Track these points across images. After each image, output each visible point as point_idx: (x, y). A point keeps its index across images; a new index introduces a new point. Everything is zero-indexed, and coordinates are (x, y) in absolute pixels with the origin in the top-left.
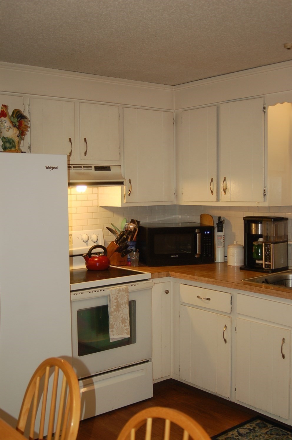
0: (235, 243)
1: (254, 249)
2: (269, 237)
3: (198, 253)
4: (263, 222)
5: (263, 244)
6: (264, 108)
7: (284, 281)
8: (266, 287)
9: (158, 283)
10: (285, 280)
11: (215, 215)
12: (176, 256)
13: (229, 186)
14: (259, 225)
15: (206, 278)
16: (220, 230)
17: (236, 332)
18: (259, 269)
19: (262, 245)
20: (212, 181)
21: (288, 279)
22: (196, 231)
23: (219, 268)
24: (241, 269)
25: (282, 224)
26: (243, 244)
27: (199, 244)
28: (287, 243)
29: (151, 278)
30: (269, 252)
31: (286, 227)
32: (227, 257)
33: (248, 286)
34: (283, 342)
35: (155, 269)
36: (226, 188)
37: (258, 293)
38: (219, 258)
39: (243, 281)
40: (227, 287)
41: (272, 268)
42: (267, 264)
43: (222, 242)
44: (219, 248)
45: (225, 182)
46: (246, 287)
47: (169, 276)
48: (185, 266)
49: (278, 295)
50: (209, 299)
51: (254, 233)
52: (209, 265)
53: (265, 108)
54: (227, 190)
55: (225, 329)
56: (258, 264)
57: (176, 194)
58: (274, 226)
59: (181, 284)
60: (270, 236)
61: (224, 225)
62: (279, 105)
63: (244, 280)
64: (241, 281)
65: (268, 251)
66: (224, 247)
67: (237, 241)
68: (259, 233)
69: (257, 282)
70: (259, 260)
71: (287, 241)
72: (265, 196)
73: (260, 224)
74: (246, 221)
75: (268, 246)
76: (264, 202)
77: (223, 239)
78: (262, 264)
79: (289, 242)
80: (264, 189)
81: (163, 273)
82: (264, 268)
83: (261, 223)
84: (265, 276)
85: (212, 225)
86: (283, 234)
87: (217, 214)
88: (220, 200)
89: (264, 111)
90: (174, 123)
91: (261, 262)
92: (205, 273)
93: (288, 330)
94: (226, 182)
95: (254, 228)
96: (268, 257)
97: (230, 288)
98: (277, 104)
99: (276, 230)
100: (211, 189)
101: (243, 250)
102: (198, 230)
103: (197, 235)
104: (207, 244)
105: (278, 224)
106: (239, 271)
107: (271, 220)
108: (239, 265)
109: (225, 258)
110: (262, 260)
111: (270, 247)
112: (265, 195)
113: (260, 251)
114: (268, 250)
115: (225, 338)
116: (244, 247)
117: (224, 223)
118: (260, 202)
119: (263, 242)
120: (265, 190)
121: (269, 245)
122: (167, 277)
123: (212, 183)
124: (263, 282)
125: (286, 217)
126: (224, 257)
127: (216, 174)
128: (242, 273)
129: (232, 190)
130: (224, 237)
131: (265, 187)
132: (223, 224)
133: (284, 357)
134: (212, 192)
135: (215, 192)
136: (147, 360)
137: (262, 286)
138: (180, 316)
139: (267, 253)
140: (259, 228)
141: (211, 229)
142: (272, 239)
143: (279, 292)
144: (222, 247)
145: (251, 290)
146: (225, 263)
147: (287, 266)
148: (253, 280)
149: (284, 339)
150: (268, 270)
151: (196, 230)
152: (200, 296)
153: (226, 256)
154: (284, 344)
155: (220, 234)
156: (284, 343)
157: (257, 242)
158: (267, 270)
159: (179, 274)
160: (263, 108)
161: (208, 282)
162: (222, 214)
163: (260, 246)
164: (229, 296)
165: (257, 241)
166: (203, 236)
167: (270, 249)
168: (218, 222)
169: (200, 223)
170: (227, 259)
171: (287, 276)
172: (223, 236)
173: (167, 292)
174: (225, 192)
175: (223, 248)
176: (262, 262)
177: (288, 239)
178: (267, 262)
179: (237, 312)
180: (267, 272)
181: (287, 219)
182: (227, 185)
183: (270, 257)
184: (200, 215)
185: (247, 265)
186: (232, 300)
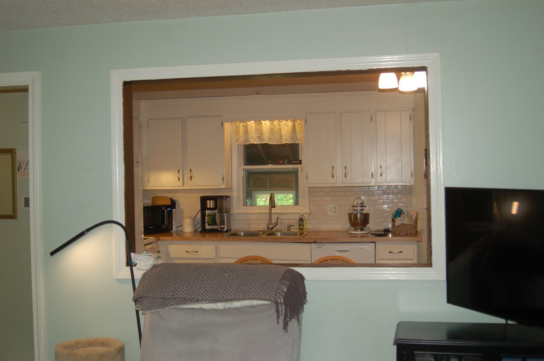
0: (188, 216)
2: (223, 208)
3: (165, 224)
4: (212, 200)
5: (218, 214)
6: (222, 124)
12: (152, 227)
13: (194, 175)
16: (174, 208)
20: (179, 171)
27: (166, 218)
29: (155, 241)
36: (192, 176)
37: (239, 241)
41: (225, 229)
42: (221, 227)
45: (191, 172)
47: (159, 240)
50: (196, 252)
54: (193, 178)
72: (223, 181)
74: (202, 199)
75: (223, 215)
76: (222, 185)
77: (175, 214)
80: (223, 176)
82: (219, 230)
83: (215, 200)
88: (186, 185)
89: (222, 126)
96: (222, 222)
100: (179, 177)
103: (165, 211)
104: (169, 218)
107: (223, 197)
114: (222, 217)
118: (217, 185)
120: (223, 178)
123: (179, 173)
125: (229, 195)
126: (176, 227)
134: (179, 179)
135: (181, 179)
139: (222, 219)
141: (171, 207)
142: (225, 210)
150: (224, 231)
151: (163, 208)
155: (174, 210)
159: (169, 237)
164: (214, 246)
167: (224, 217)
173: (159, 252)
174: (191, 179)
179: (221, 257)
181: (229, 197)
183: (224, 222)
184: (152, 197)
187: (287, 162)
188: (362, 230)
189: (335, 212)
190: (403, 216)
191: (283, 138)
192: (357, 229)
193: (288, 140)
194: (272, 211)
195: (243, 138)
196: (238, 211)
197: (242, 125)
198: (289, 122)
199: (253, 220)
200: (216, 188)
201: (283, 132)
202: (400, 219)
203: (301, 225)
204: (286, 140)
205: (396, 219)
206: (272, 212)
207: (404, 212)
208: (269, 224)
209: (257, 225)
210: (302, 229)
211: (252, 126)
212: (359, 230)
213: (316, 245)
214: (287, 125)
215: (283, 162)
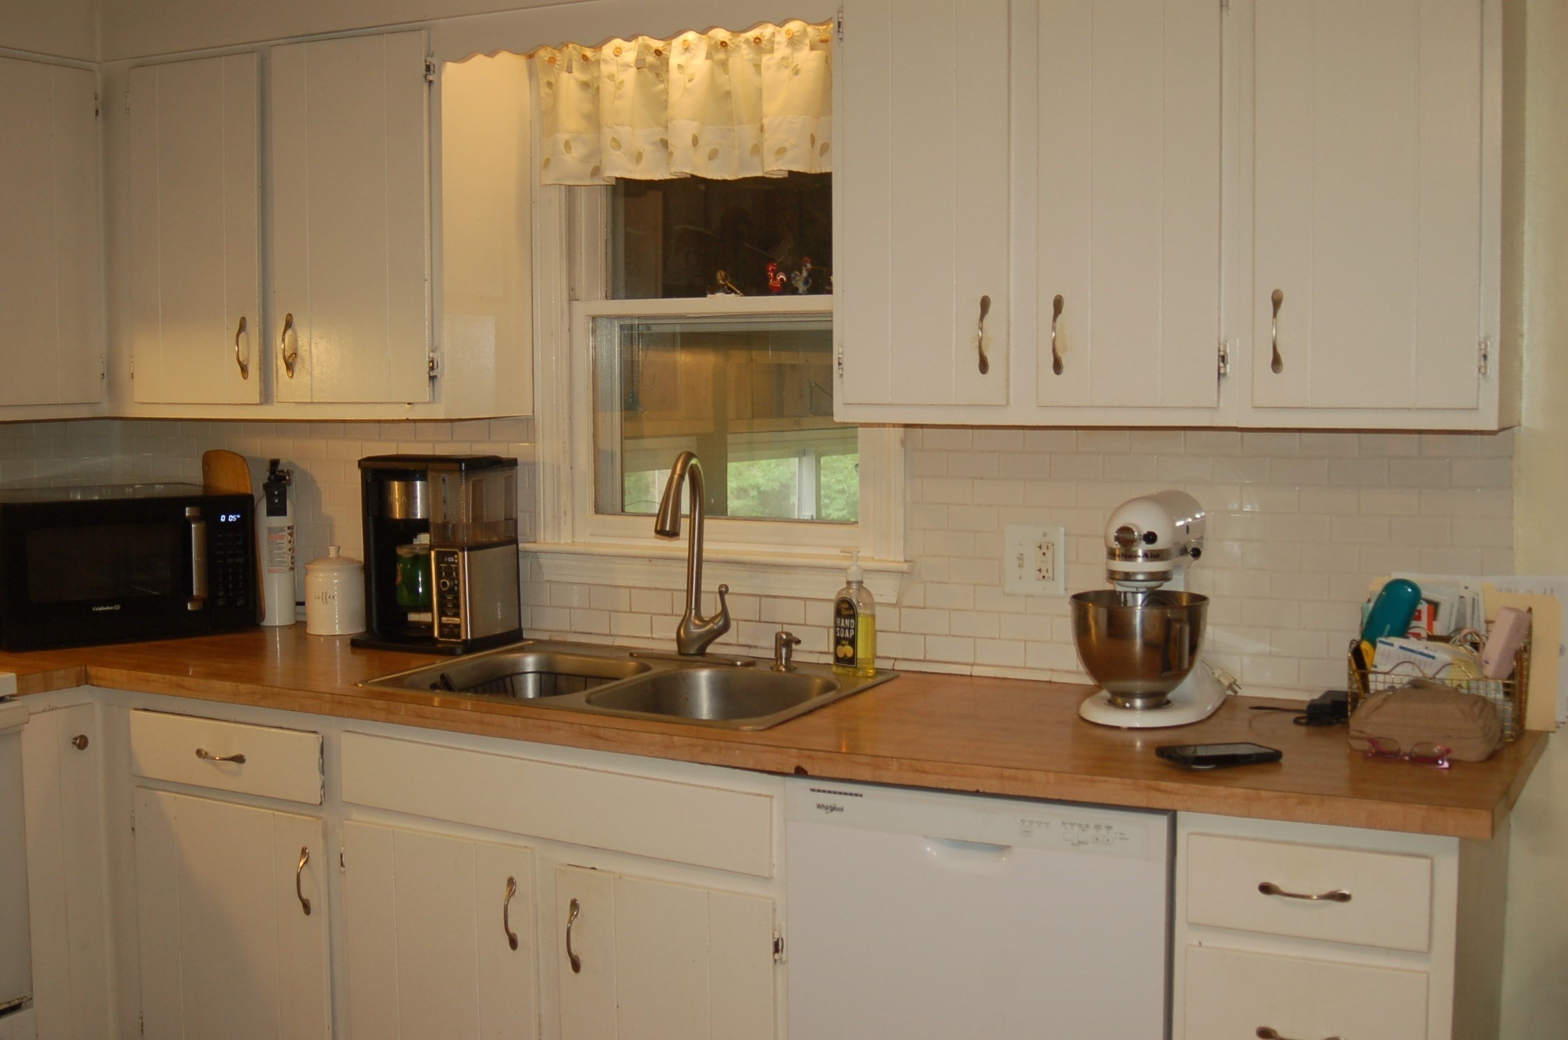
0: (333, 552)
1: (399, 573)
2: (450, 525)
3: (195, 593)
4: (429, 477)
5: (433, 554)
6: (428, 68)
7: (508, 680)
8: (443, 704)
9: (44, 711)
10: (512, 675)
11: (259, 456)
12: (112, 608)
13: (306, 347)
14: (414, 487)
15: (228, 683)
16: (277, 509)
17: (344, 872)
18: (421, 641)
19: (429, 555)
20: (242, 327)
21: (522, 671)
22: (187, 514)
23: (278, 646)
24: (356, 644)
25: (494, 480)
26: (360, 556)
27: (198, 562)
28: (515, 546)
29: (14, 691)
30: (453, 580)
31: (510, 491)
32: (303, 604)
33: (380, 703)
34: (511, 890)
35: (32, 659)
36: (295, 354)
38: (277, 610)
39: (360, 685)
40: (304, 710)
41: (463, 637)
42: (446, 625)
43: (284, 550)
44: (276, 575)
45: (289, 332)
46: (373, 708)
47: (87, 683)
48: (147, 644)
49: (485, 730)
50: (239, 759)
51: (398, 514)
52: (239, 636)
53: (432, 68)
54: (299, 360)
55: (301, 864)
56: (417, 625)
57: (112, 378)
58: (467, 488)
59: (136, 709)
60: (454, 526)
61: (291, 492)
62: (480, 59)
63: (365, 682)
64: (356, 685)
65: (449, 576)
66: (292, 569)
67: (339, 548)
68: (416, 515)
69: (414, 686)
70: (418, 610)
71: (515, 541)
72: (433, 383)
73: (418, 483)
74: (369, 474)
75: (451, 559)
76: (428, 403)
77: (290, 542)
78: (430, 626)
79: (520, 545)
80: (431, 355)
81: (62, 672)
82: (437, 639)
83: (423, 478)
84: (440, 664)
85: (244, 488)
86: (501, 516)
87: (263, 448)
88: (275, 399)
89: (430, 78)
90: (97, 112)
91: (425, 617)
92: (224, 666)
93: (525, 847)
94: (295, 332)
95: (397, 497)
96: (450, 597)
97: (316, 715)
98: (475, 58)
99: (474, 503)
100: (241, 359)
101: (362, 577)
102: (195, 508)
103: (191, 527)
104: (230, 561)
105: (481, 480)
106: (350, 651)
107: (456, 466)
108: (351, 633)
109: (295, 609)
110: (428, 608)
111: (458, 564)
112: (432, 378)
113: (420, 579)
114: (449, 572)
115: (304, 896)
116: (366, 568)
117: (290, 480)
118: (418, 403)
119: (431, 547)
120: (432, 362)
121: (452, 554)
122: (79, 686)
123: (242, 335)
124: (434, 687)
125: (511, 456)
126: (293, 604)
127: (257, 301)
128: (360, 660)
129: (315, 361)
130: (291, 535)
131: (434, 350)
132: (285, 487)
133: (513, 943)
134: (244, 369)
135: (253, 370)
136: (13, 1004)
137: (431, 699)
138: (133, 829)
139: (445, 584)
140: (416, 498)
141: (244, 504)
142: (463, 536)
143: (488, 718)
144: (287, 568)
145: (390, 717)
146: (299, 626)
147: (517, 627)
148: (397, 683)
149: (511, 882)
150: (453, 646)
151: (187, 509)
152: (204, 748)
153: (302, 600)
154: (512, 899)
155: (276, 521)
156: (513, 894)
157: (410, 546)
158: (450, 643)
159: (124, 671)
160: (424, 67)
161: (235, 698)
162: (285, 450)
163: (421, 561)
164: (313, 742)
165: (411, 542)
166: (214, 532)
167: (457, 569)
168: (269, 478)
169: (202, 484)
170: (305, 614)
171: (517, 664)
172: (289, 528)
173: (81, 743)
174: (290, 367)
175: (291, 573)
176: (430, 620)
177: (519, 532)
178: (446, 615)
179: (344, 799)
180: (451, 652)
181: (512, 463)
182: (300, 343)
183: (457, 598)
184: (202, 455)
185: (375, 630)
186: (322, 757)
187: (806, 282)
188: (1157, 701)
189: (1044, 573)
190: (1430, 626)
191: (771, 142)
192: (1129, 696)
193: (789, 155)
194: (706, 546)
195: (578, 151)
196: (565, 541)
197: (576, 80)
198: (807, 48)
199: (627, 591)
200: (404, 418)
201: (771, 108)
202: (1402, 648)
203: (844, 638)
204: (781, 151)
205: (1374, 645)
206: (705, 555)
207: (1434, 606)
208: (685, 621)
209: (649, 616)
210: (851, 661)
211: (622, 82)
212: (1138, 703)
213: (813, 790)
214: (794, 64)
215: (789, 278)
